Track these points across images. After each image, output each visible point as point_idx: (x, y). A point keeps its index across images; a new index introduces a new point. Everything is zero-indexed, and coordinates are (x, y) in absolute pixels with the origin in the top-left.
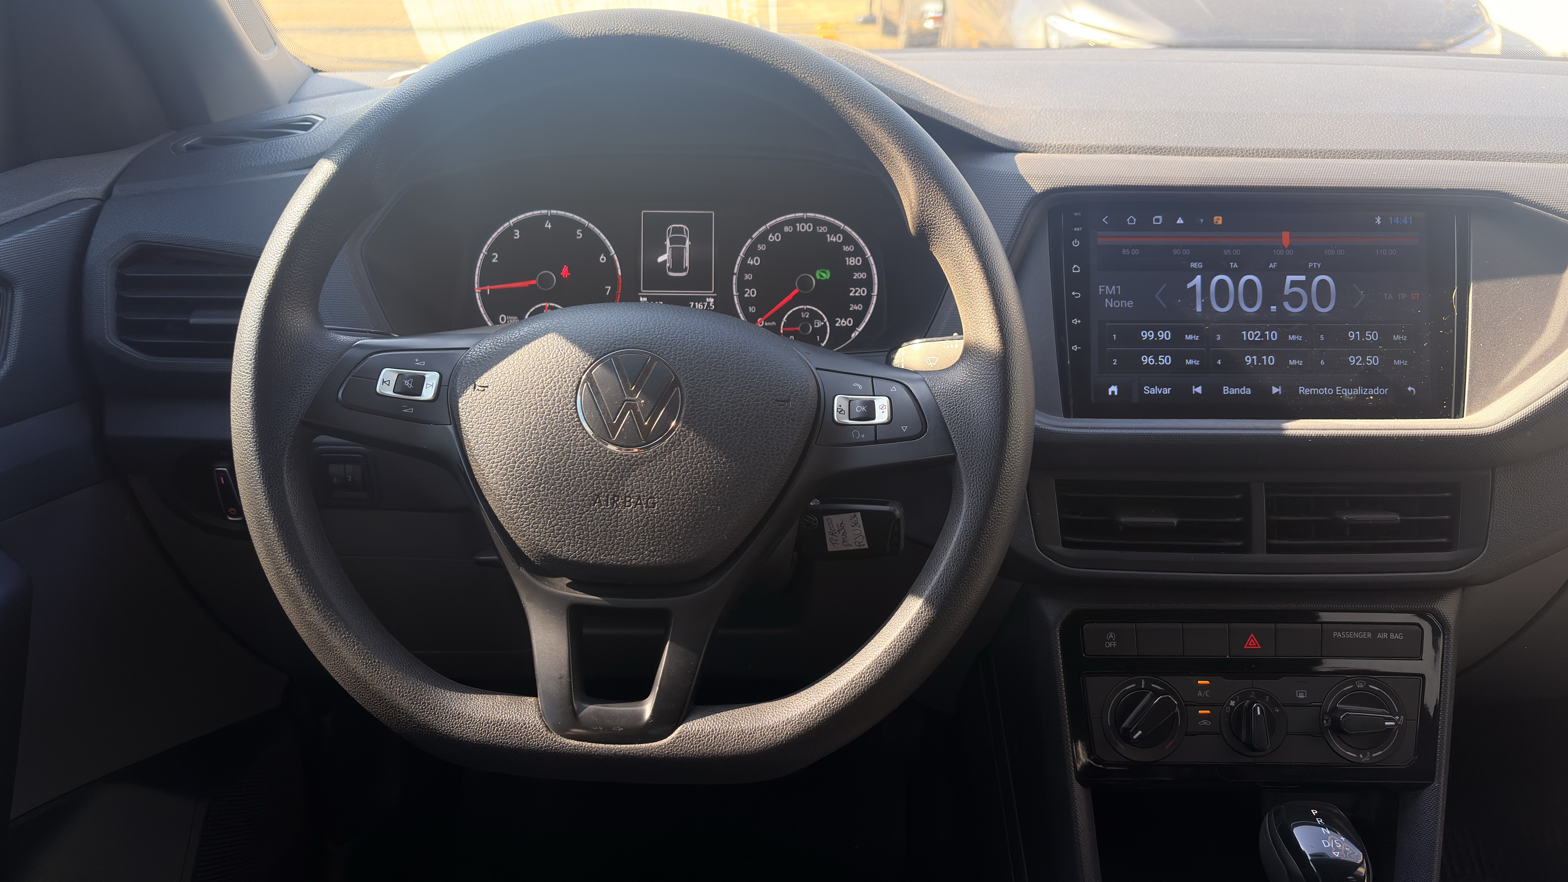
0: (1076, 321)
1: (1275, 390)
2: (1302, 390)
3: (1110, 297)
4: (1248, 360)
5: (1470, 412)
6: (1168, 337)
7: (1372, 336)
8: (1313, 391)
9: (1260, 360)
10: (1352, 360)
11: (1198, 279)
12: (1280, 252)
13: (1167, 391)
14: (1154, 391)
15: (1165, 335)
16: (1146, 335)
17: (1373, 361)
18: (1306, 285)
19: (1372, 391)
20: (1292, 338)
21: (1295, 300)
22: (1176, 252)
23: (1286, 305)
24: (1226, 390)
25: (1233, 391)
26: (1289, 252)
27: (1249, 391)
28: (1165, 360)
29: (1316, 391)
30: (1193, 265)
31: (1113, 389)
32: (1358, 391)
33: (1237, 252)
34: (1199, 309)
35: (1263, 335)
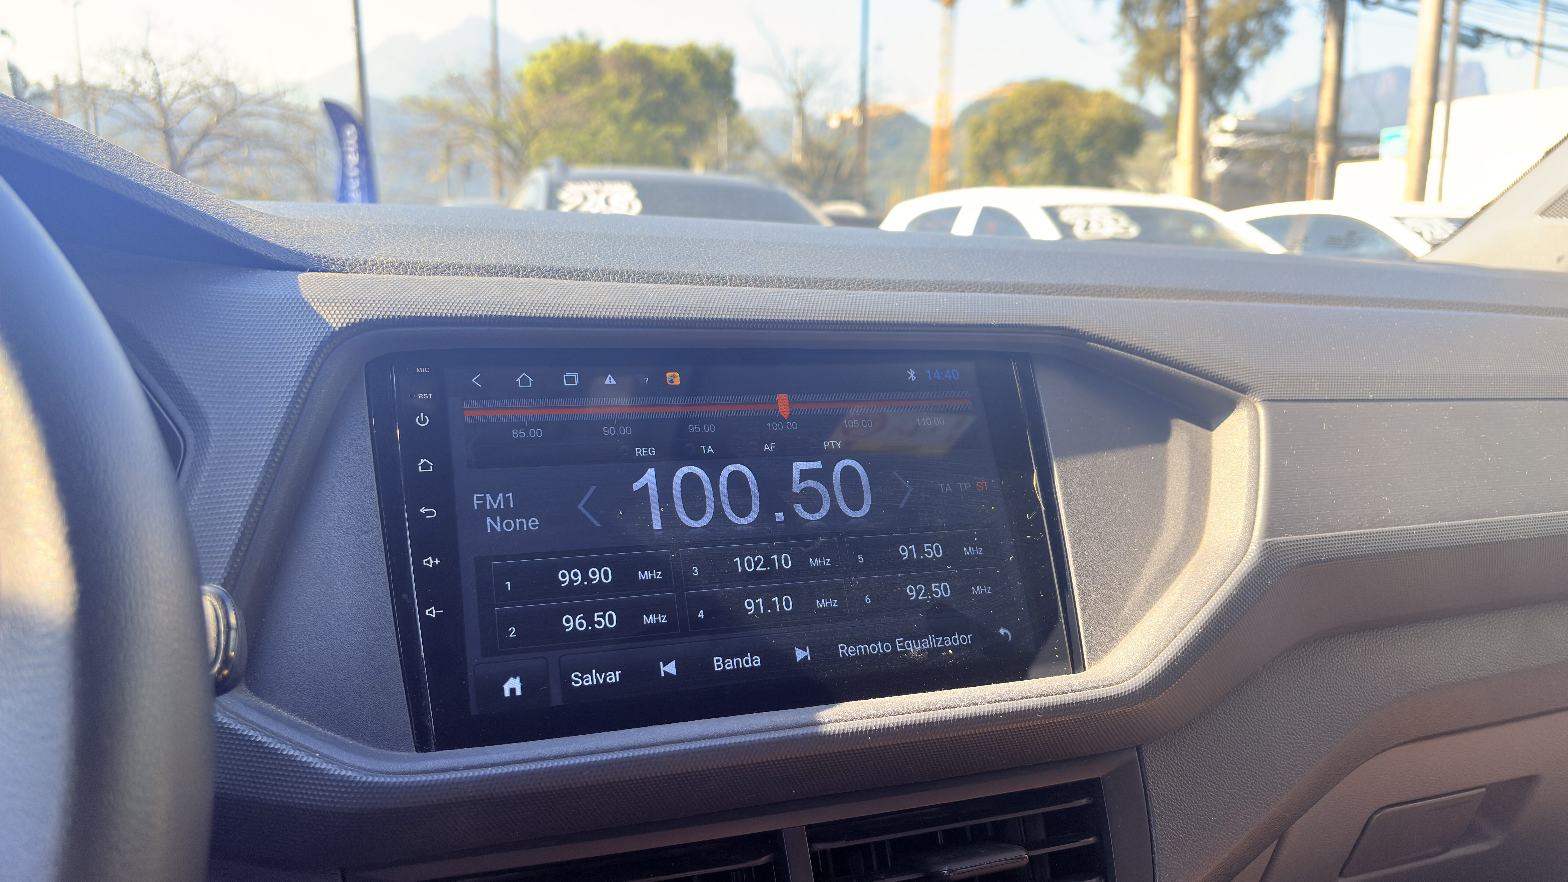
0: (430, 562)
1: (800, 654)
2: (845, 650)
3: (493, 513)
4: (750, 606)
5: (1093, 660)
6: (606, 578)
7: (933, 551)
8: (860, 649)
9: (769, 604)
10: (911, 591)
11: (650, 477)
12: (777, 427)
13: (614, 677)
14: (591, 679)
15: (600, 575)
16: (565, 577)
17: (941, 590)
18: (824, 476)
19: (949, 641)
20: (815, 562)
21: (811, 500)
22: (607, 431)
23: (798, 508)
24: (718, 664)
25: (731, 664)
26: (792, 426)
27: (757, 662)
28: (606, 620)
29: (865, 648)
30: (640, 452)
31: (513, 685)
32: (929, 643)
33: (710, 428)
34: (657, 524)
35: (769, 562)
